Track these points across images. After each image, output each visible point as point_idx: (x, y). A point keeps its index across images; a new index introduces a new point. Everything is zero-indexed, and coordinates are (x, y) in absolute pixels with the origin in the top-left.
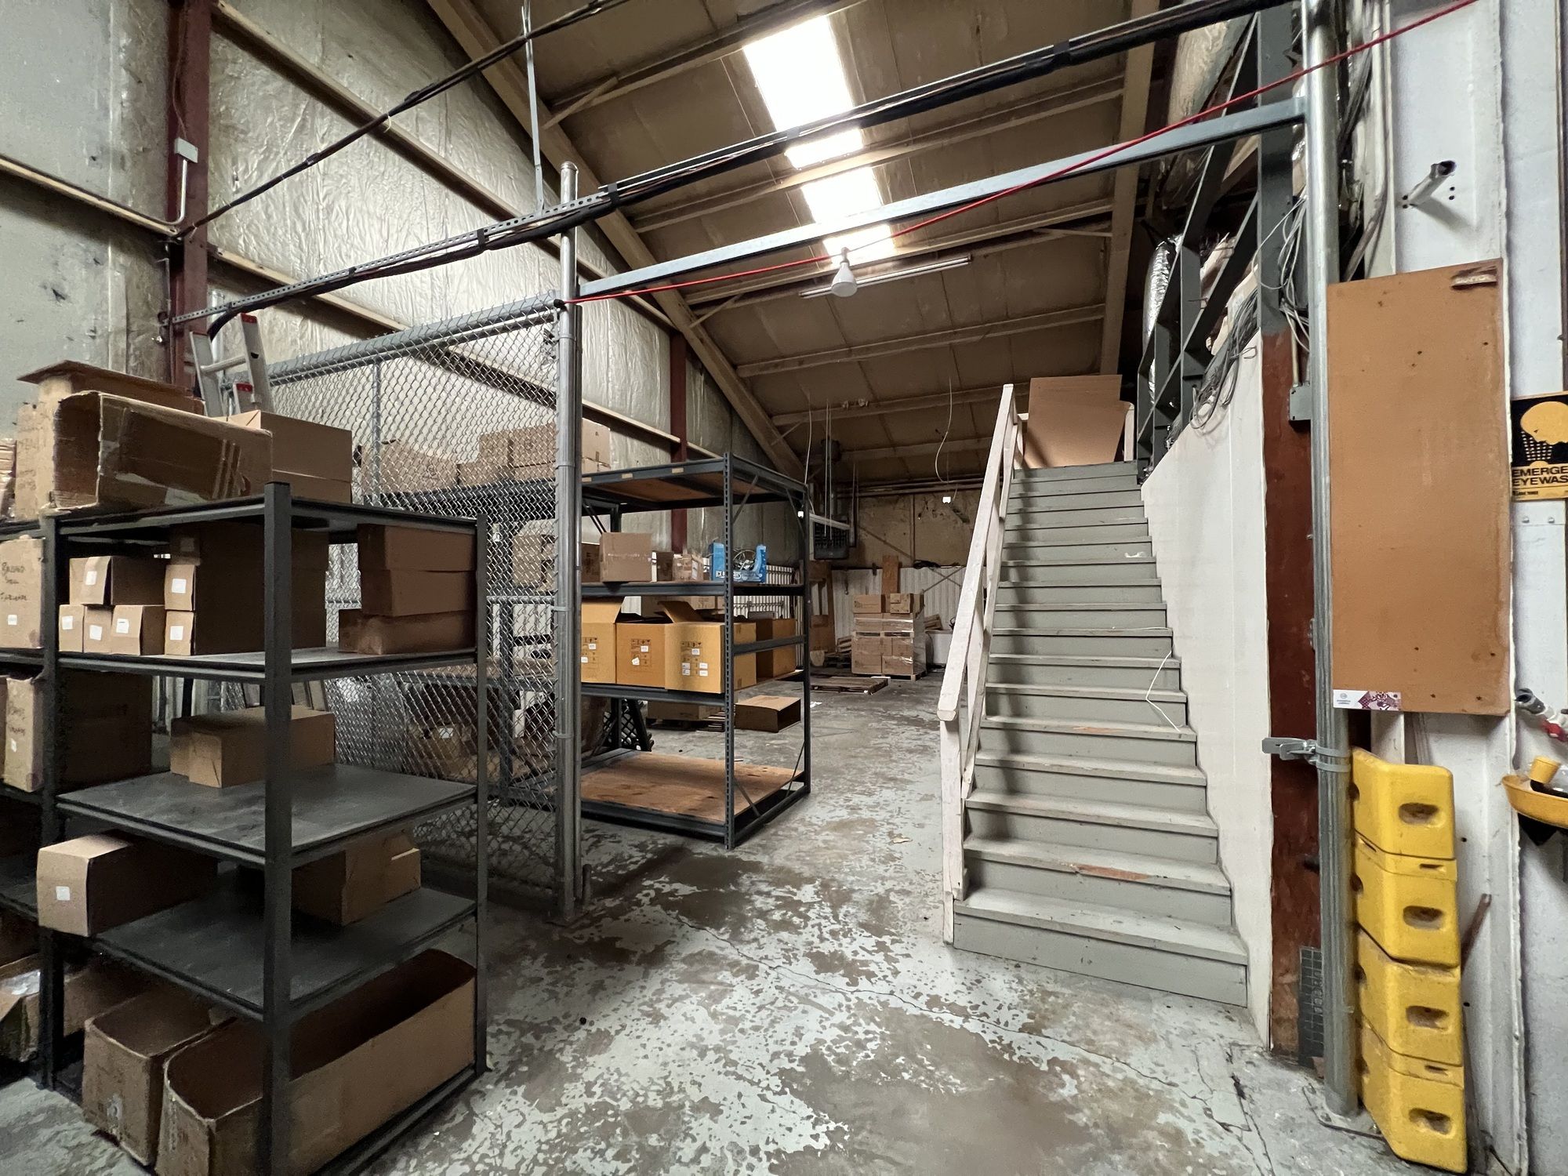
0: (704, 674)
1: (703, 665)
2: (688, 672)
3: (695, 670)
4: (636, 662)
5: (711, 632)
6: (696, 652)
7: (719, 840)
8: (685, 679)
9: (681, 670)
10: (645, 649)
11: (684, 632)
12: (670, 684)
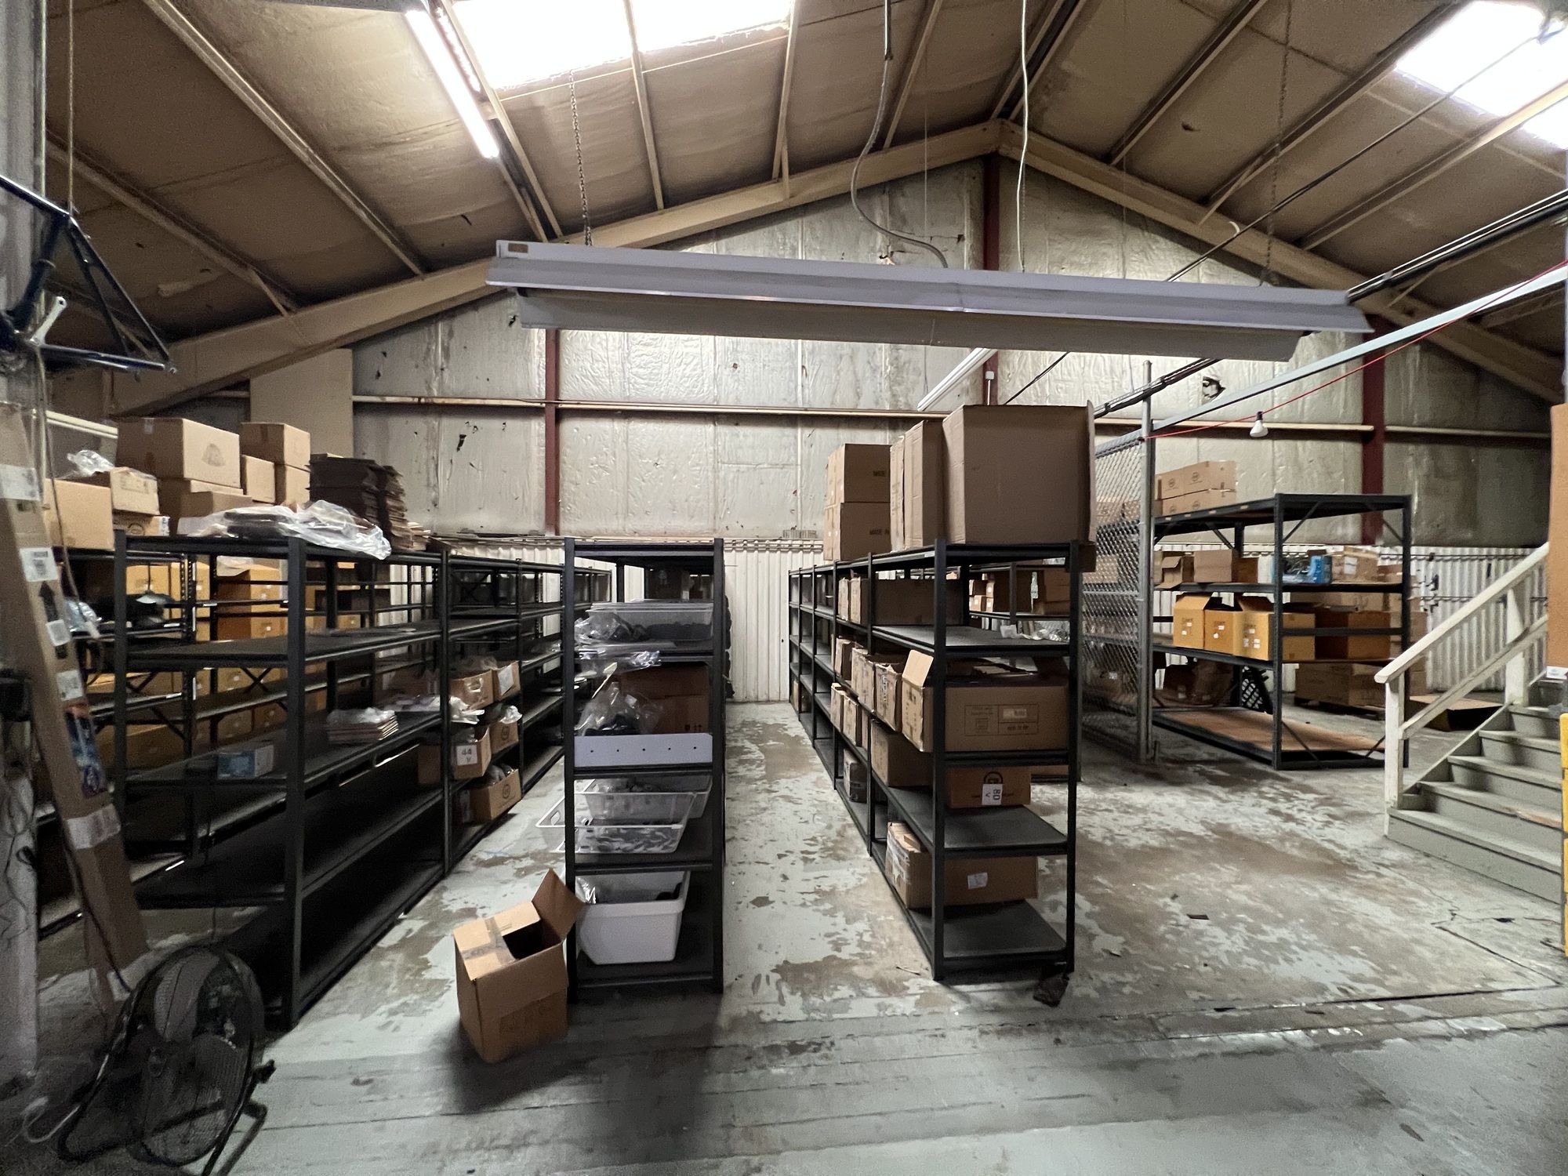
0: (1257, 646)
1: (1257, 641)
2: (1247, 645)
3: (1252, 644)
4: (1216, 636)
5: (1262, 619)
6: (1252, 631)
7: (1268, 762)
8: (1245, 649)
9: (1243, 643)
10: (1221, 628)
11: (1245, 618)
12: (1236, 652)
